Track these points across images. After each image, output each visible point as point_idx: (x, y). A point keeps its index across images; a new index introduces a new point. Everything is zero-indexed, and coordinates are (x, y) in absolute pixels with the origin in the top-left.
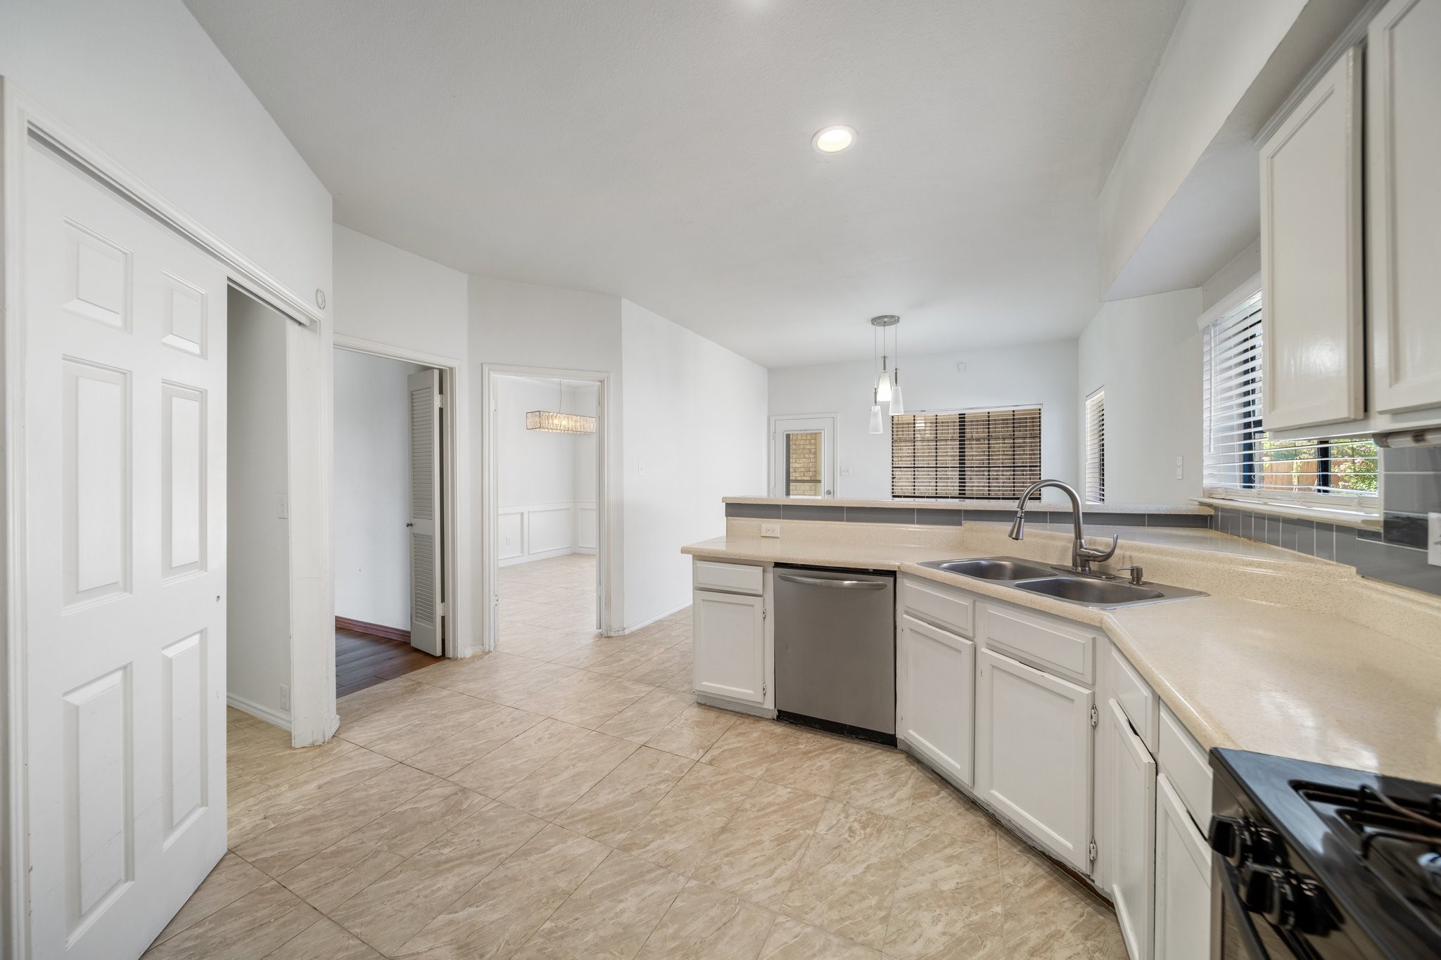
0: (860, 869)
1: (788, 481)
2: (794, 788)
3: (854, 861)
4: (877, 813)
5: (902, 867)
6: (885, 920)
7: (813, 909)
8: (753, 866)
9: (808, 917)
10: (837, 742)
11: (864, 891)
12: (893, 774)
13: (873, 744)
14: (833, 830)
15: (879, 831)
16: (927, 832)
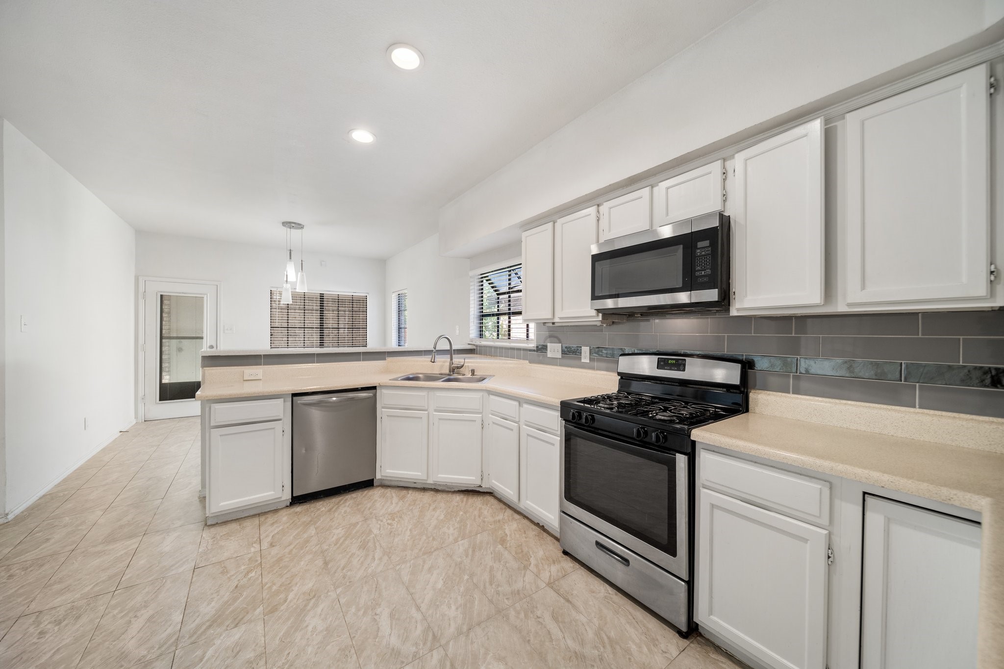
0: (408, 533)
1: (161, 338)
2: (342, 527)
3: (403, 532)
4: (393, 512)
5: (422, 522)
6: (434, 539)
7: (406, 555)
8: (362, 563)
9: (407, 559)
10: (340, 498)
11: (417, 537)
12: (383, 496)
13: (360, 490)
14: (382, 529)
15: (401, 517)
16: (418, 507)
